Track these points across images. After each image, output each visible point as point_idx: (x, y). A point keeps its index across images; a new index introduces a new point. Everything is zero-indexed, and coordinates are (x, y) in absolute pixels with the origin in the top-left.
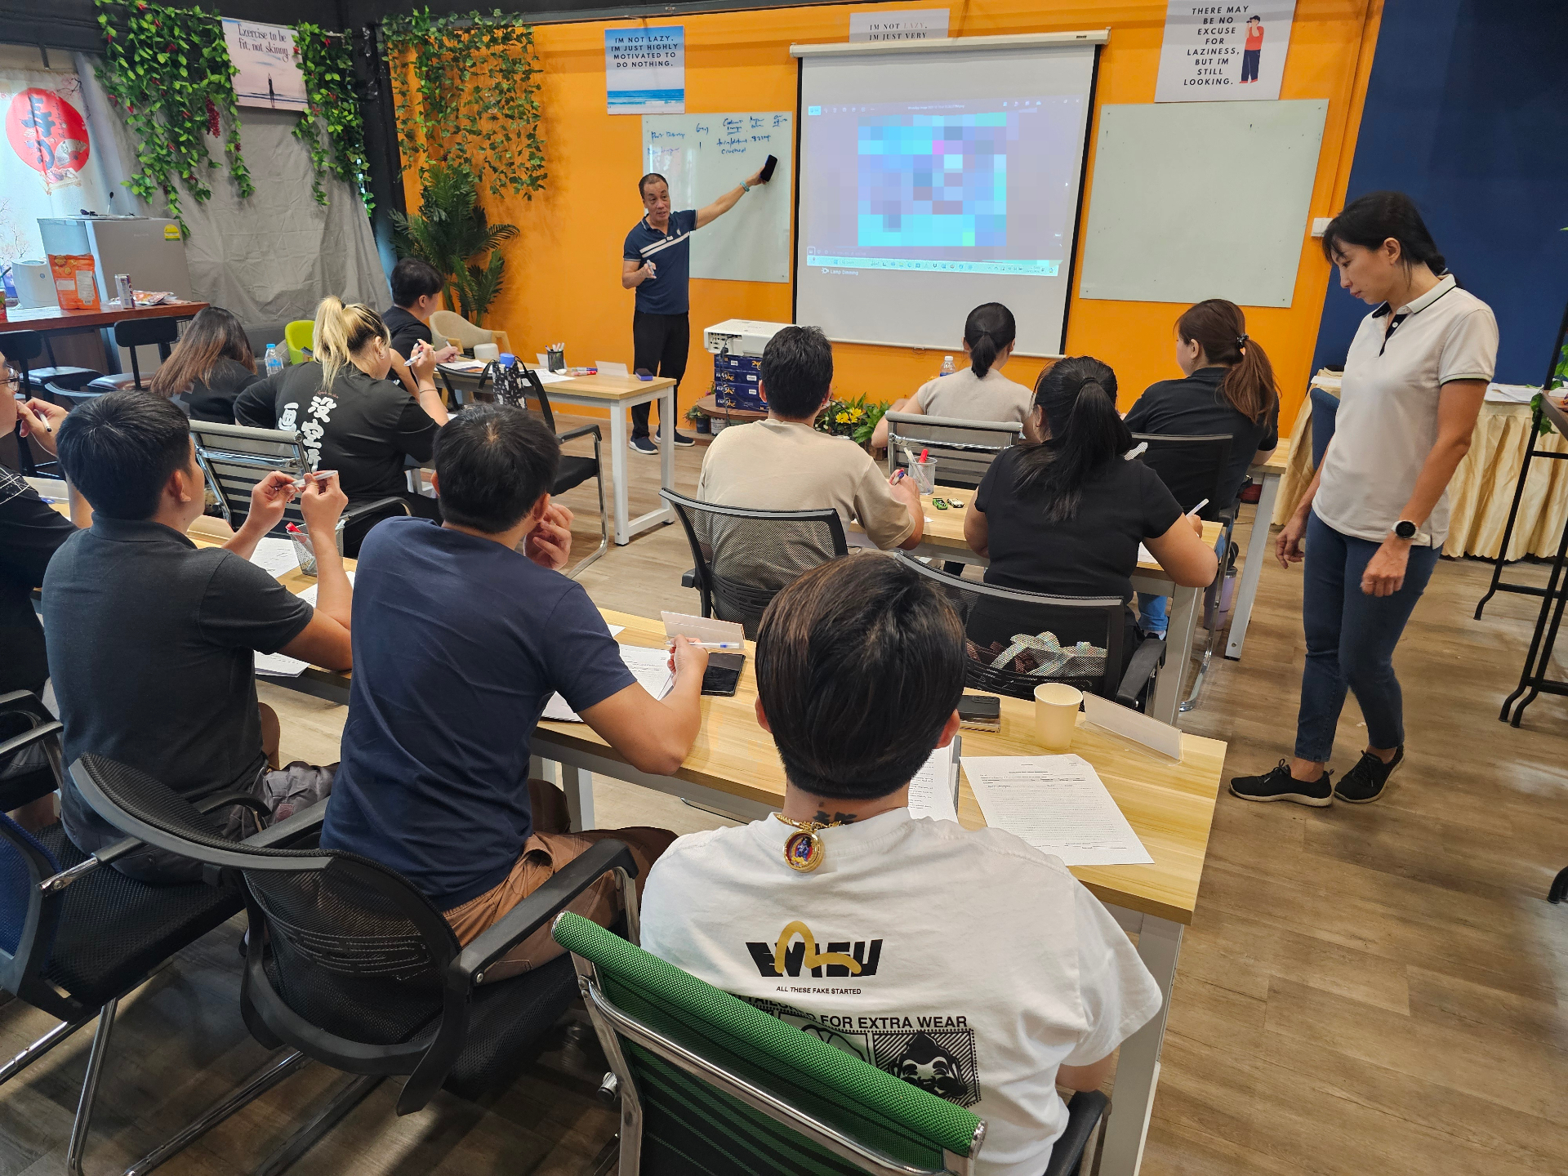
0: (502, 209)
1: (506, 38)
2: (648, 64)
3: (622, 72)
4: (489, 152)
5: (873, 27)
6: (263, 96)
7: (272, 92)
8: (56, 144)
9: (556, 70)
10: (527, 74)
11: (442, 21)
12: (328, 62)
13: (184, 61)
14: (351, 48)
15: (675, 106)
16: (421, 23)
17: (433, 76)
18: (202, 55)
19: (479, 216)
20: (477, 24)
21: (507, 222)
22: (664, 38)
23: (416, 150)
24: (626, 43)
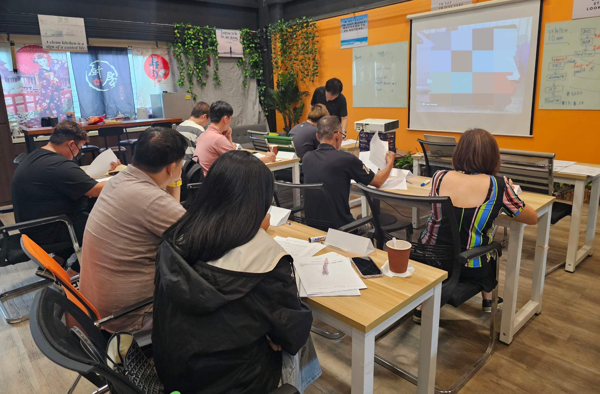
0: (305, 87)
1: (307, 26)
2: (355, 29)
3: (346, 33)
4: (301, 66)
5: (441, 4)
6: (228, 53)
7: (231, 51)
8: (159, 71)
9: (323, 35)
10: (313, 37)
11: (287, 23)
12: (251, 40)
13: (201, 43)
14: (259, 35)
15: (364, 43)
16: (281, 24)
17: (283, 42)
18: (208, 41)
19: (297, 89)
20: (298, 23)
21: (307, 90)
22: (361, 19)
23: (278, 68)
24: (348, 23)
